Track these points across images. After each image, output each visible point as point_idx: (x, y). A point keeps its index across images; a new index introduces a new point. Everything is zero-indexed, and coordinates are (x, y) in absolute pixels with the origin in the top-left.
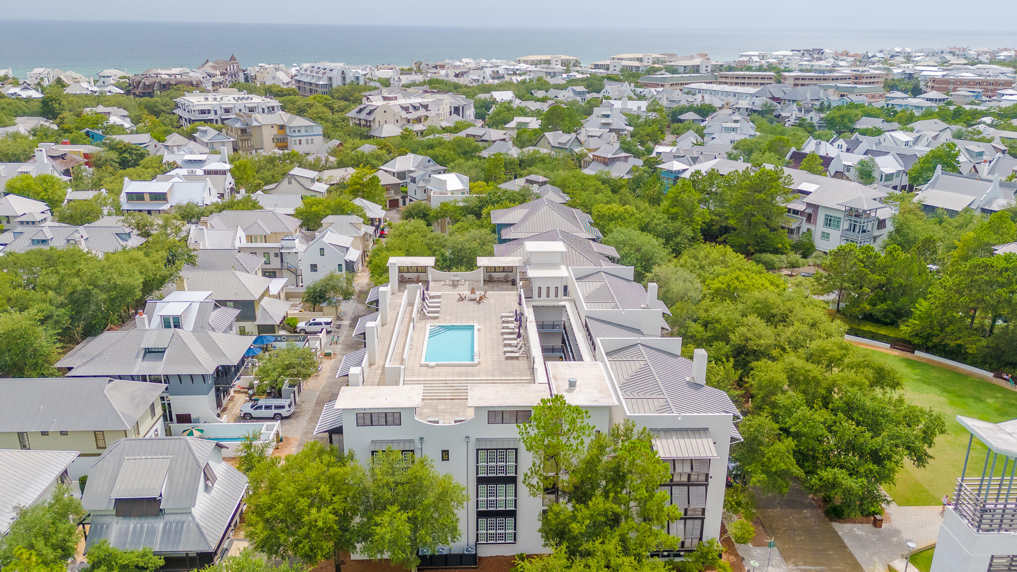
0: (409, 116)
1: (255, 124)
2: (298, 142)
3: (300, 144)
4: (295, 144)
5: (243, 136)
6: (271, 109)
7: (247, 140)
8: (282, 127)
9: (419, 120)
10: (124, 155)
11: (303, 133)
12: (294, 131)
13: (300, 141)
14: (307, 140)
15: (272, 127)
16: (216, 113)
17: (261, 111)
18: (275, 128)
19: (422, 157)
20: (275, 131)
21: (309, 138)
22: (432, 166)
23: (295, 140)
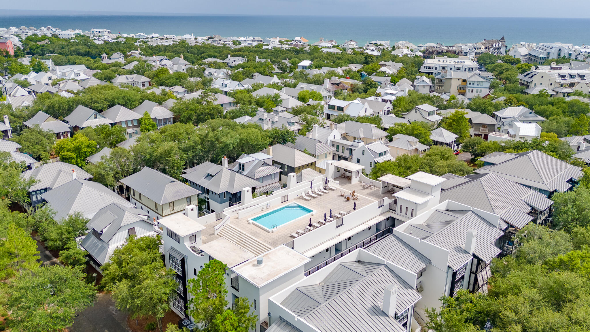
0: (563, 82)
1: (448, 77)
2: (471, 91)
3: (472, 92)
4: (469, 92)
5: (439, 83)
6: (471, 69)
7: (441, 86)
8: (464, 81)
9: (572, 85)
10: (368, 87)
11: (476, 85)
12: (470, 84)
13: (472, 90)
14: (477, 90)
15: (459, 80)
16: (436, 69)
17: (464, 70)
18: (461, 81)
19: (528, 109)
20: (460, 82)
21: (479, 89)
22: (533, 117)
23: (469, 90)
